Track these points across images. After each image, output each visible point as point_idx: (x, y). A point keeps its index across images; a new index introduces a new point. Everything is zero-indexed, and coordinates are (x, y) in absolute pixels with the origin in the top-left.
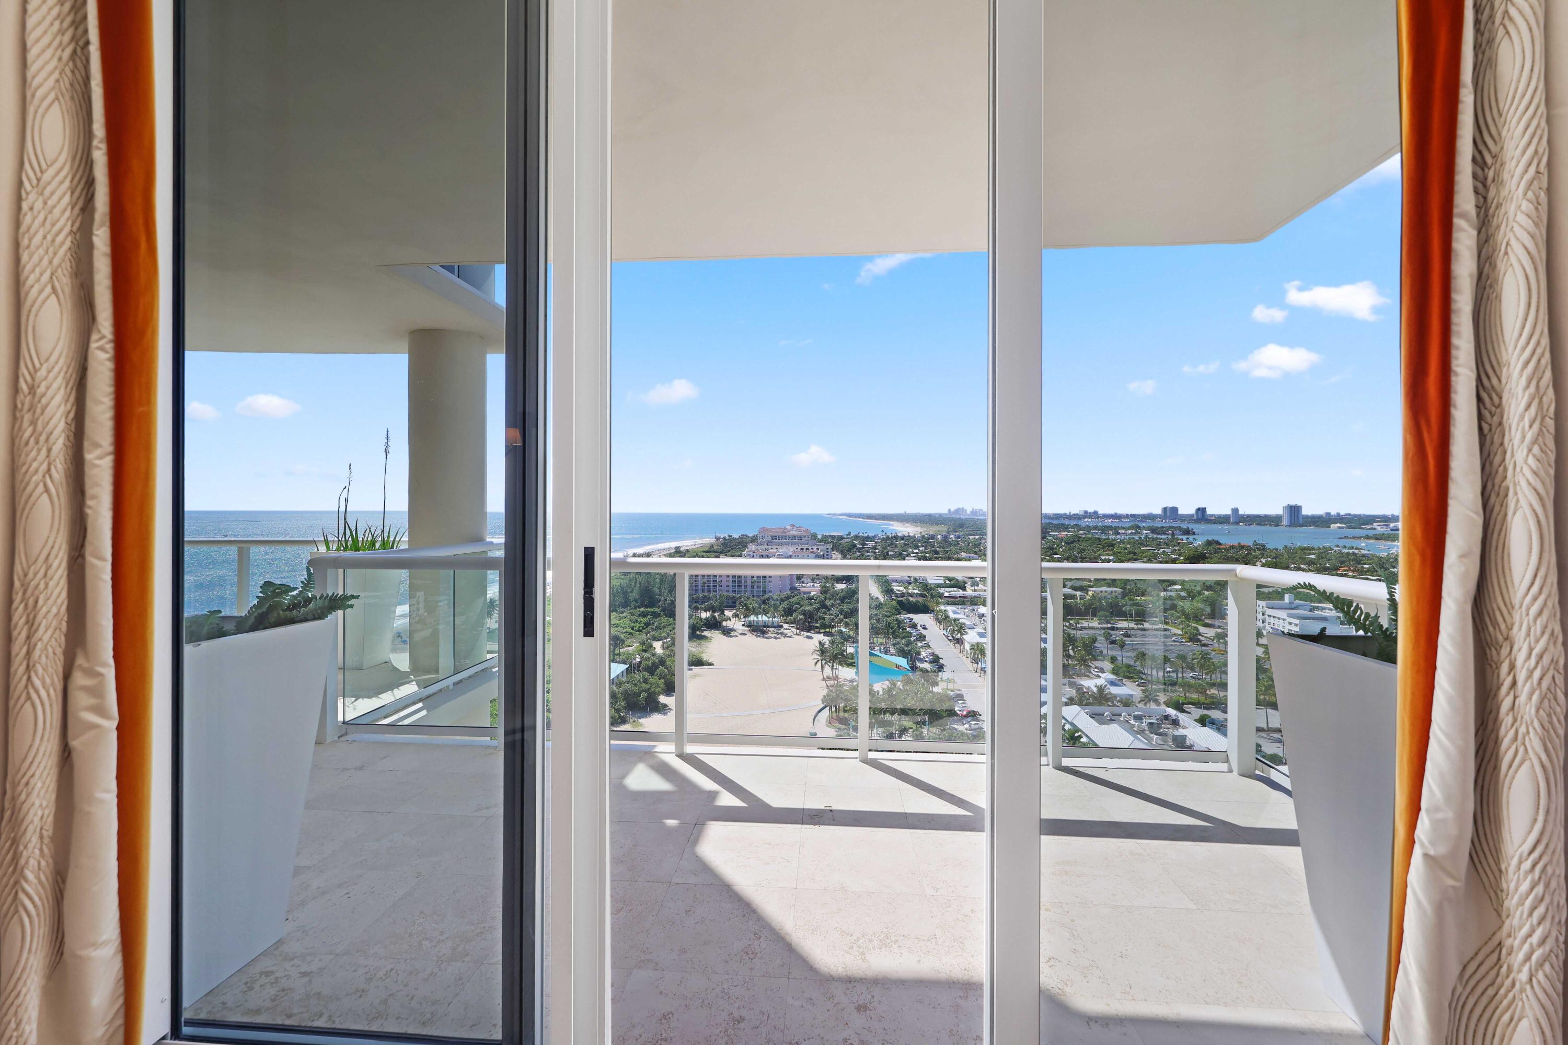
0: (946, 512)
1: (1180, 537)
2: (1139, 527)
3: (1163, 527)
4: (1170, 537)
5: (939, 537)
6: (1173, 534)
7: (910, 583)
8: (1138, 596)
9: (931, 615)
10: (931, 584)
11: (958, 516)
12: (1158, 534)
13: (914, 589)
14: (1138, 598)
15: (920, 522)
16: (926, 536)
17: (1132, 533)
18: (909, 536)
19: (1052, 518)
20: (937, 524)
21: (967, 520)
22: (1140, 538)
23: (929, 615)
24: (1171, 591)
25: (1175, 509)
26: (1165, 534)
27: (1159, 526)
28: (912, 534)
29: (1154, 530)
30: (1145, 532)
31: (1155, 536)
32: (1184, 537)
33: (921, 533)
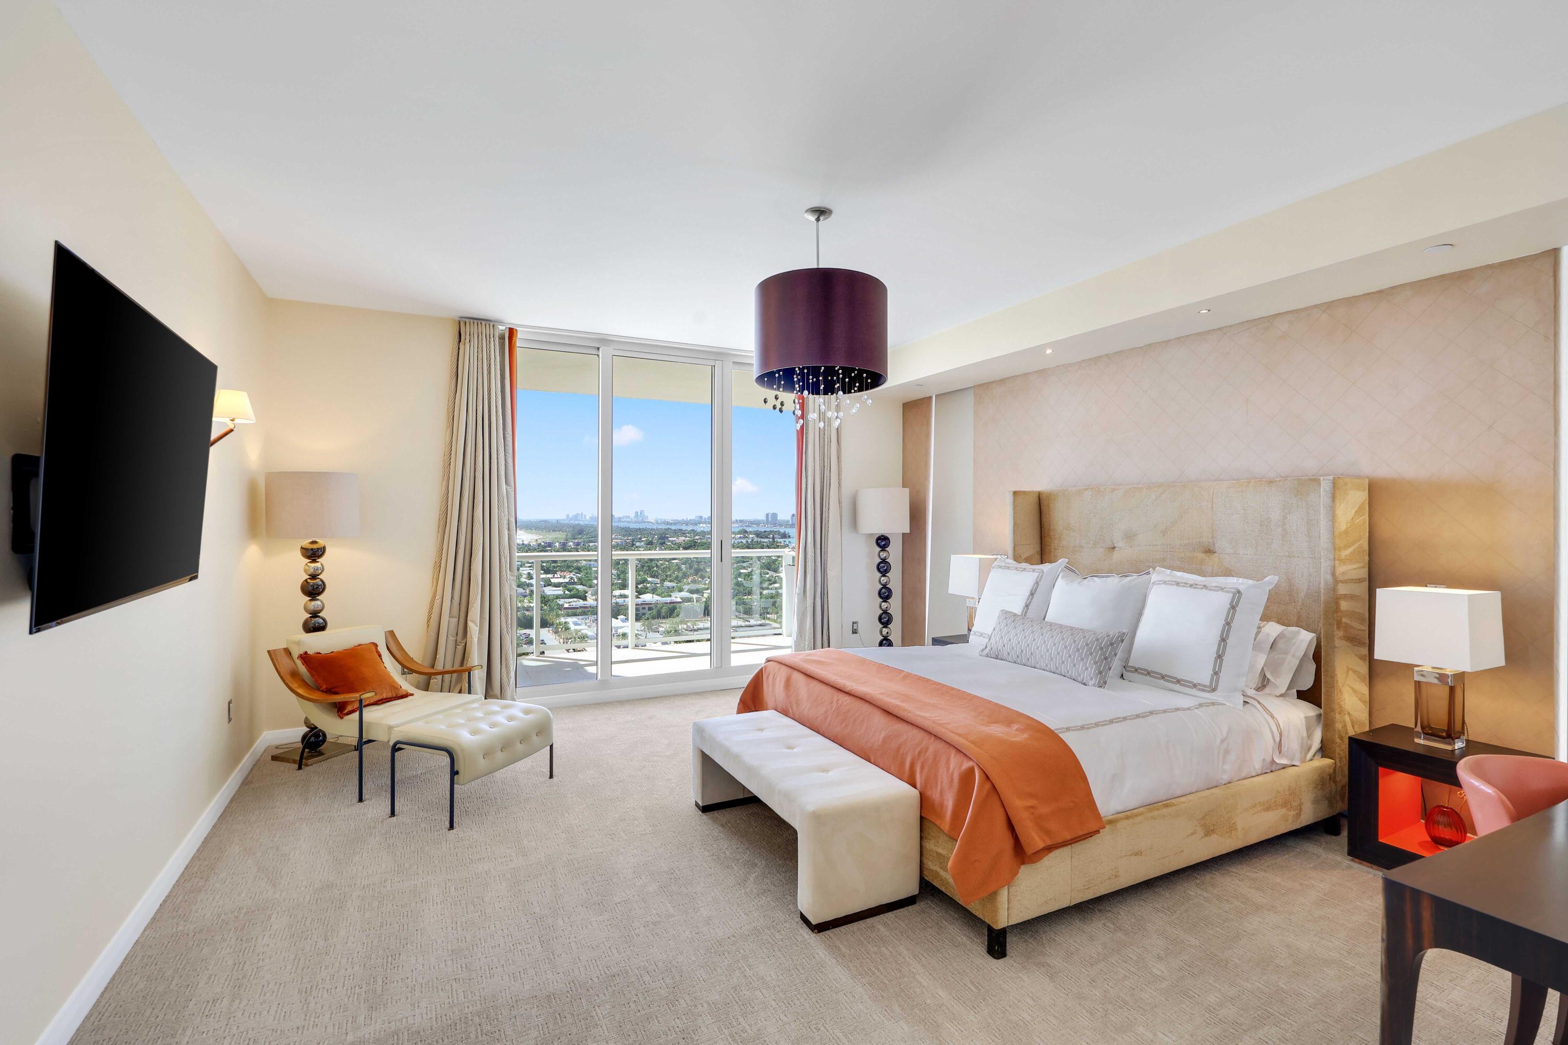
0: (565, 517)
1: (779, 540)
2: (746, 532)
3: (765, 532)
4: (771, 540)
5: (557, 544)
6: (773, 538)
7: (525, 596)
8: (745, 596)
9: (550, 629)
10: (549, 596)
11: (577, 522)
12: (762, 538)
13: (530, 602)
14: (745, 597)
15: (536, 529)
16: (543, 544)
17: (740, 538)
18: (523, 544)
19: (671, 524)
20: (554, 531)
21: (587, 526)
22: (747, 541)
23: (547, 629)
24: (771, 589)
25: (775, 515)
26: (767, 537)
27: (763, 530)
28: (526, 543)
29: (758, 534)
30: (751, 536)
31: (759, 540)
32: (782, 540)
33: (537, 540)
